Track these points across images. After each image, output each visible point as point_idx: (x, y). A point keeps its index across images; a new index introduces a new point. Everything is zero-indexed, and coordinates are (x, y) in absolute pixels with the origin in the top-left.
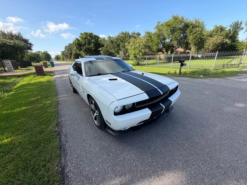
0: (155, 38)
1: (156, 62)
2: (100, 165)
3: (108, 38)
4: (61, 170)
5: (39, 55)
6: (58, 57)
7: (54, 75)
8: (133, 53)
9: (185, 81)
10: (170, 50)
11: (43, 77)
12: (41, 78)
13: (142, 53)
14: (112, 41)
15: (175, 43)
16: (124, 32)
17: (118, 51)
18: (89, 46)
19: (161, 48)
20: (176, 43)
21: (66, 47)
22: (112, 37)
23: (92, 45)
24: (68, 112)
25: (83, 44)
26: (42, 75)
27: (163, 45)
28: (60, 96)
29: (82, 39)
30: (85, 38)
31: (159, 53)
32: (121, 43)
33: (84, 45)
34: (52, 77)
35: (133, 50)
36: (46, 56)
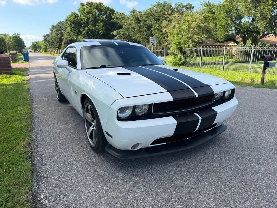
0: (220, 16)
1: (221, 60)
2: (90, 195)
3: (131, 12)
4: (32, 198)
5: (4, 41)
6: (37, 45)
7: (28, 75)
8: (176, 40)
9: (268, 94)
10: (251, 38)
11: (10, 77)
12: (5, 78)
13: (192, 41)
14: (137, 19)
15: (261, 25)
16: (163, 3)
17: (148, 37)
18: (94, 27)
19: (233, 34)
20: (264, 24)
21: (53, 27)
22: (138, 11)
23: (101, 25)
24: (48, 128)
25: (84, 23)
26: (8, 74)
27: (236, 28)
28: (36, 106)
29: (83, 14)
30: (88, 13)
31: (229, 44)
32: (154, 23)
33: (86, 24)
34: (23, 78)
35: (175, 36)
36: (16, 42)
